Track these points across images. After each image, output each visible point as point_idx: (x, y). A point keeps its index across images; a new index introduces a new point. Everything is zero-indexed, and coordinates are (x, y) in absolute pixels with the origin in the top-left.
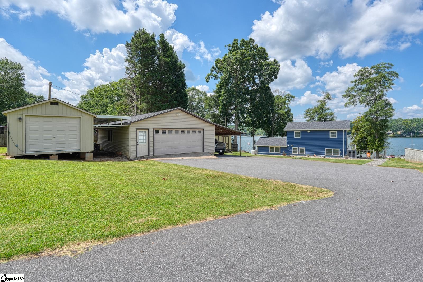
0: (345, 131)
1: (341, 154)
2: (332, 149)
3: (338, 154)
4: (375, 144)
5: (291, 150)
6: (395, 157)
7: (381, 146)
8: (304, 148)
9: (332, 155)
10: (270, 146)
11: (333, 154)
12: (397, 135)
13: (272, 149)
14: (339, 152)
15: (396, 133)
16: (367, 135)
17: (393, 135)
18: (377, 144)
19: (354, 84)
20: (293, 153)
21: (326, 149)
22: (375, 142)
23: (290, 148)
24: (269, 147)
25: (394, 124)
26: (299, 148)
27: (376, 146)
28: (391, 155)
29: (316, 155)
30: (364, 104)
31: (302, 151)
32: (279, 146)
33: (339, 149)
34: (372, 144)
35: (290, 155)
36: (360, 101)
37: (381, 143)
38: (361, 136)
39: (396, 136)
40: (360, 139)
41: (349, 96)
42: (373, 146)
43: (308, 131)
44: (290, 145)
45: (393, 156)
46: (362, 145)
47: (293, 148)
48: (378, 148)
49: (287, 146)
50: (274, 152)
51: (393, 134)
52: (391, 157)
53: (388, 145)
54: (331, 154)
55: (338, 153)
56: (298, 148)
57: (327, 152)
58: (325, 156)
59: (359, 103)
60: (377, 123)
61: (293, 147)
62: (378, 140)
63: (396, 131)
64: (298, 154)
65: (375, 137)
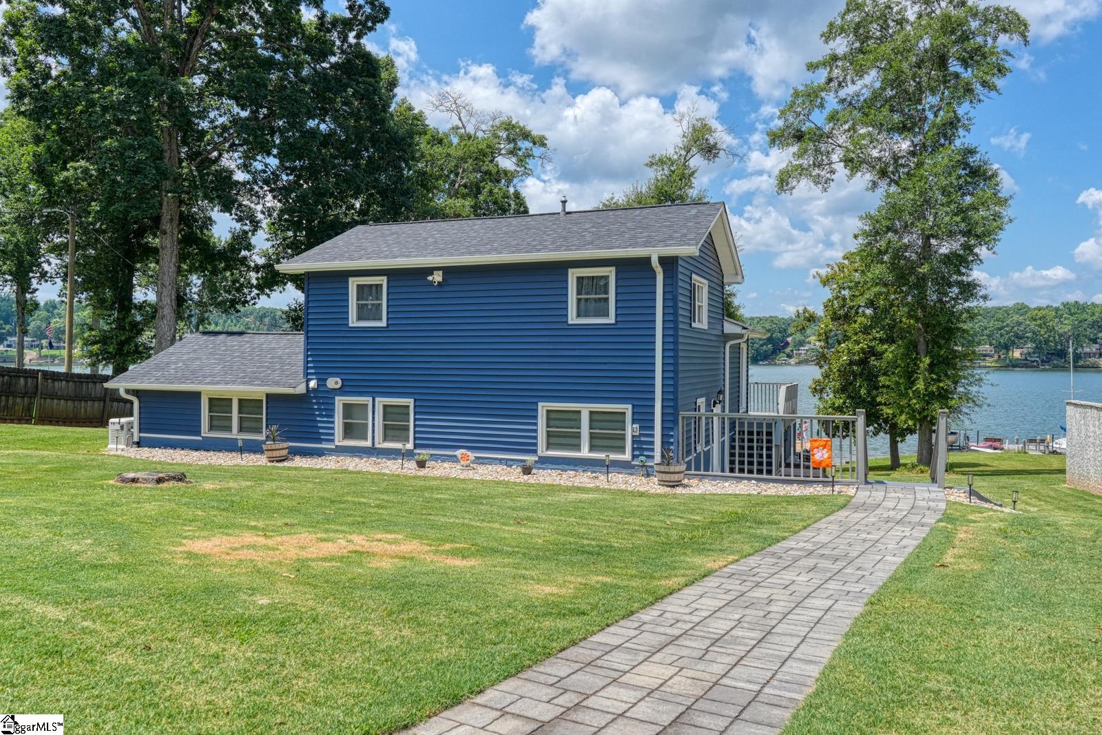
0: (669, 263)
1: (641, 446)
2: (585, 409)
3: (622, 449)
4: (913, 383)
5: (331, 414)
6: (1006, 446)
7: (943, 397)
8: (410, 402)
9: (585, 452)
10: (208, 389)
11: (592, 448)
12: (1010, 361)
13: (220, 405)
14: (630, 430)
15: (1007, 353)
16: (882, 341)
17: (996, 361)
18: (920, 385)
19: (823, 74)
20: (339, 440)
21: (543, 407)
22: (914, 372)
23: (323, 398)
24: (197, 395)
25: (1003, 322)
26: (381, 401)
27: (917, 392)
28: (987, 440)
29: (472, 455)
30: (864, 178)
31: (394, 425)
32: (258, 391)
33: (627, 408)
34: (897, 383)
35: (320, 453)
36: (847, 161)
37: (939, 381)
38: (857, 348)
39: (1007, 366)
40: (851, 363)
41: (799, 136)
42: (905, 395)
43: (430, 271)
44: (322, 382)
45: (995, 440)
46: (863, 391)
47: (339, 401)
48: (928, 403)
49: (301, 389)
50: (229, 429)
51: (996, 357)
52: (990, 447)
53: (974, 389)
54: (577, 447)
55: (623, 438)
56: (368, 400)
57: (549, 435)
58: (530, 459)
59: (841, 170)
60: (924, 269)
61: (342, 391)
62: (927, 360)
63: (1007, 347)
64: (368, 443)
65: (916, 347)
